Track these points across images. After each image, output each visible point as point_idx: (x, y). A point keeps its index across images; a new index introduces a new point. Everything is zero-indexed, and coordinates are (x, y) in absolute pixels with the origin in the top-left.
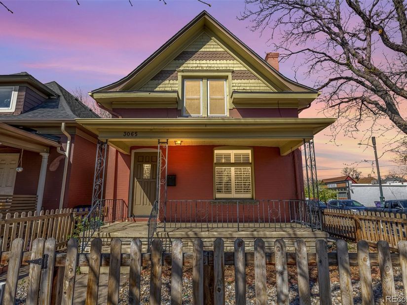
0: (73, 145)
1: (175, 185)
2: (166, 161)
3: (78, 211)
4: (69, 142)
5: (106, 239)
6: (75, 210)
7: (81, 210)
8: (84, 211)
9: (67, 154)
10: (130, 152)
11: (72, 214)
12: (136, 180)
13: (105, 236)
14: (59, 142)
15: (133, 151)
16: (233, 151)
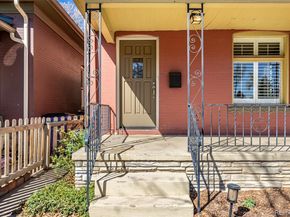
0: (32, 29)
1: (180, 86)
2: (202, 40)
3: (52, 121)
4: (26, 25)
5: (114, 164)
6: (49, 119)
7: (56, 119)
8: (59, 120)
9: (25, 42)
10: (115, 40)
11: (45, 124)
12: (123, 79)
13: (112, 158)
14: (12, 25)
15: (119, 39)
16: (256, 40)
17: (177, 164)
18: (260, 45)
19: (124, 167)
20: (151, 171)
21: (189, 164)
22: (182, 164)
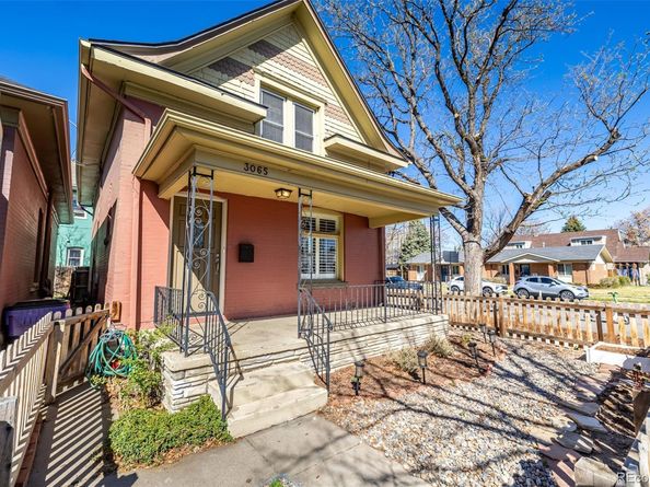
0: (11, 154)
1: (253, 261)
11: (57, 324)
12: (176, 249)
15: (174, 194)
16: (318, 216)
17: (292, 353)
18: (322, 221)
19: (238, 367)
20: (267, 366)
21: (303, 351)
22: (297, 352)
